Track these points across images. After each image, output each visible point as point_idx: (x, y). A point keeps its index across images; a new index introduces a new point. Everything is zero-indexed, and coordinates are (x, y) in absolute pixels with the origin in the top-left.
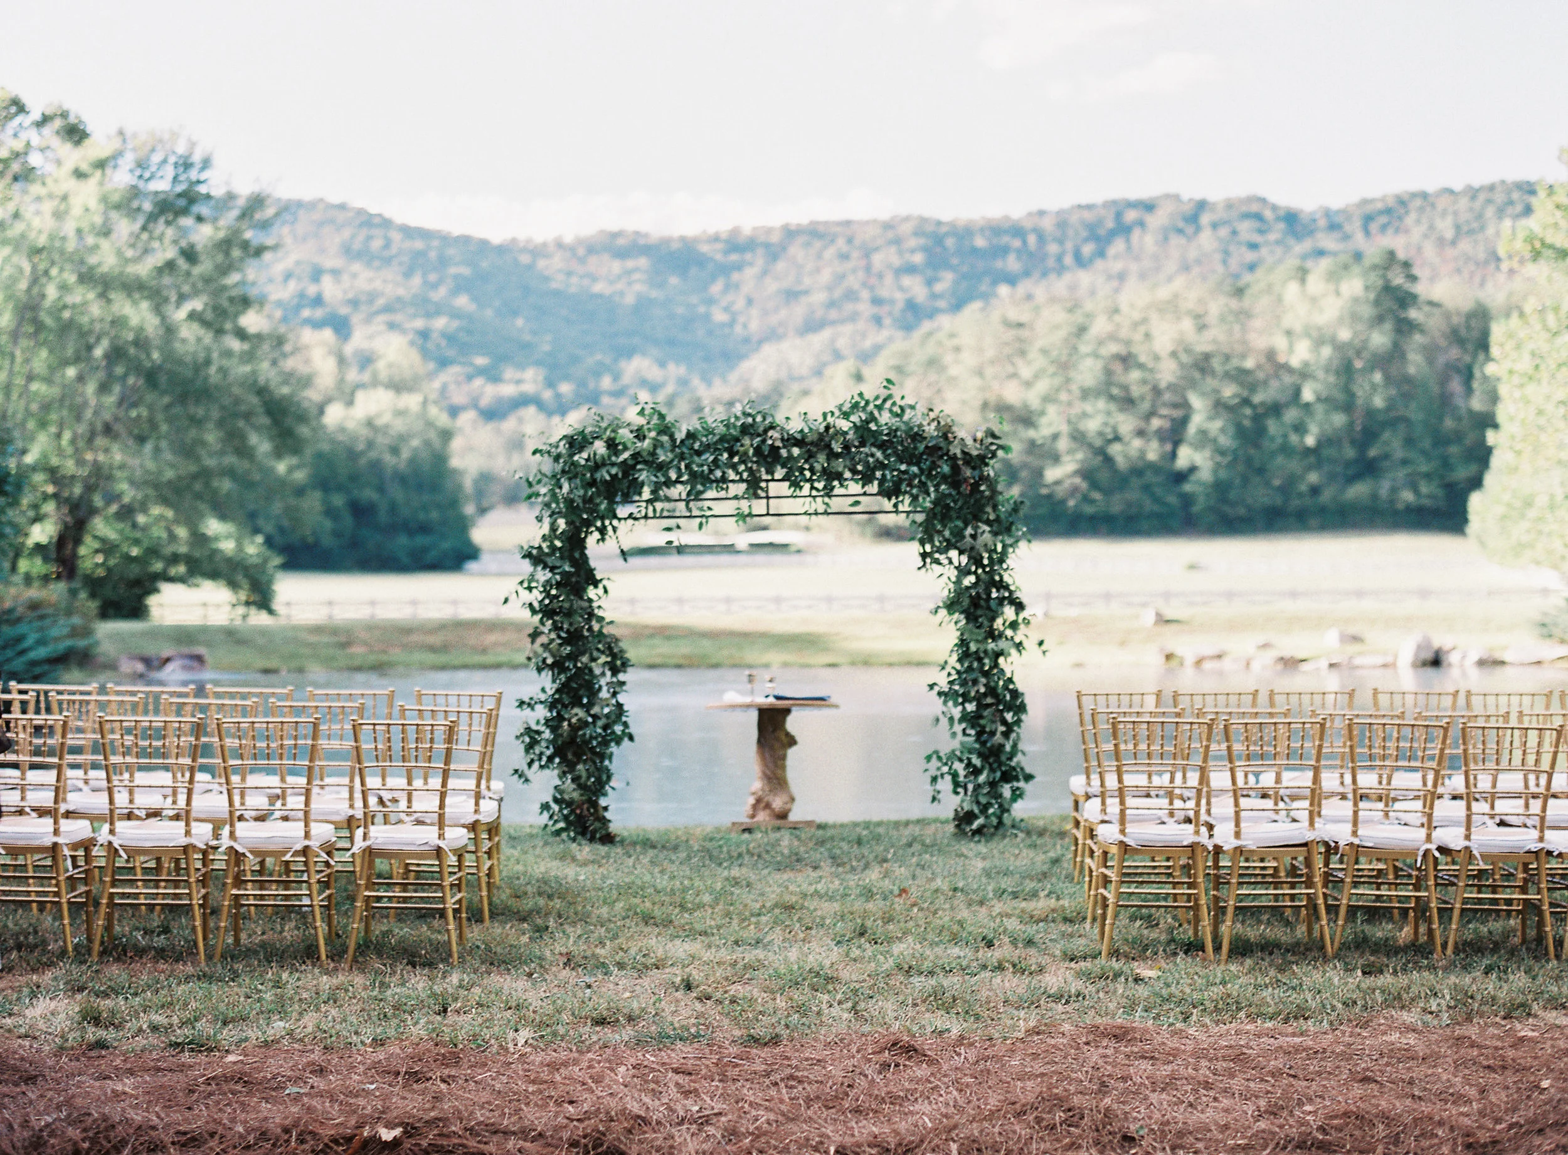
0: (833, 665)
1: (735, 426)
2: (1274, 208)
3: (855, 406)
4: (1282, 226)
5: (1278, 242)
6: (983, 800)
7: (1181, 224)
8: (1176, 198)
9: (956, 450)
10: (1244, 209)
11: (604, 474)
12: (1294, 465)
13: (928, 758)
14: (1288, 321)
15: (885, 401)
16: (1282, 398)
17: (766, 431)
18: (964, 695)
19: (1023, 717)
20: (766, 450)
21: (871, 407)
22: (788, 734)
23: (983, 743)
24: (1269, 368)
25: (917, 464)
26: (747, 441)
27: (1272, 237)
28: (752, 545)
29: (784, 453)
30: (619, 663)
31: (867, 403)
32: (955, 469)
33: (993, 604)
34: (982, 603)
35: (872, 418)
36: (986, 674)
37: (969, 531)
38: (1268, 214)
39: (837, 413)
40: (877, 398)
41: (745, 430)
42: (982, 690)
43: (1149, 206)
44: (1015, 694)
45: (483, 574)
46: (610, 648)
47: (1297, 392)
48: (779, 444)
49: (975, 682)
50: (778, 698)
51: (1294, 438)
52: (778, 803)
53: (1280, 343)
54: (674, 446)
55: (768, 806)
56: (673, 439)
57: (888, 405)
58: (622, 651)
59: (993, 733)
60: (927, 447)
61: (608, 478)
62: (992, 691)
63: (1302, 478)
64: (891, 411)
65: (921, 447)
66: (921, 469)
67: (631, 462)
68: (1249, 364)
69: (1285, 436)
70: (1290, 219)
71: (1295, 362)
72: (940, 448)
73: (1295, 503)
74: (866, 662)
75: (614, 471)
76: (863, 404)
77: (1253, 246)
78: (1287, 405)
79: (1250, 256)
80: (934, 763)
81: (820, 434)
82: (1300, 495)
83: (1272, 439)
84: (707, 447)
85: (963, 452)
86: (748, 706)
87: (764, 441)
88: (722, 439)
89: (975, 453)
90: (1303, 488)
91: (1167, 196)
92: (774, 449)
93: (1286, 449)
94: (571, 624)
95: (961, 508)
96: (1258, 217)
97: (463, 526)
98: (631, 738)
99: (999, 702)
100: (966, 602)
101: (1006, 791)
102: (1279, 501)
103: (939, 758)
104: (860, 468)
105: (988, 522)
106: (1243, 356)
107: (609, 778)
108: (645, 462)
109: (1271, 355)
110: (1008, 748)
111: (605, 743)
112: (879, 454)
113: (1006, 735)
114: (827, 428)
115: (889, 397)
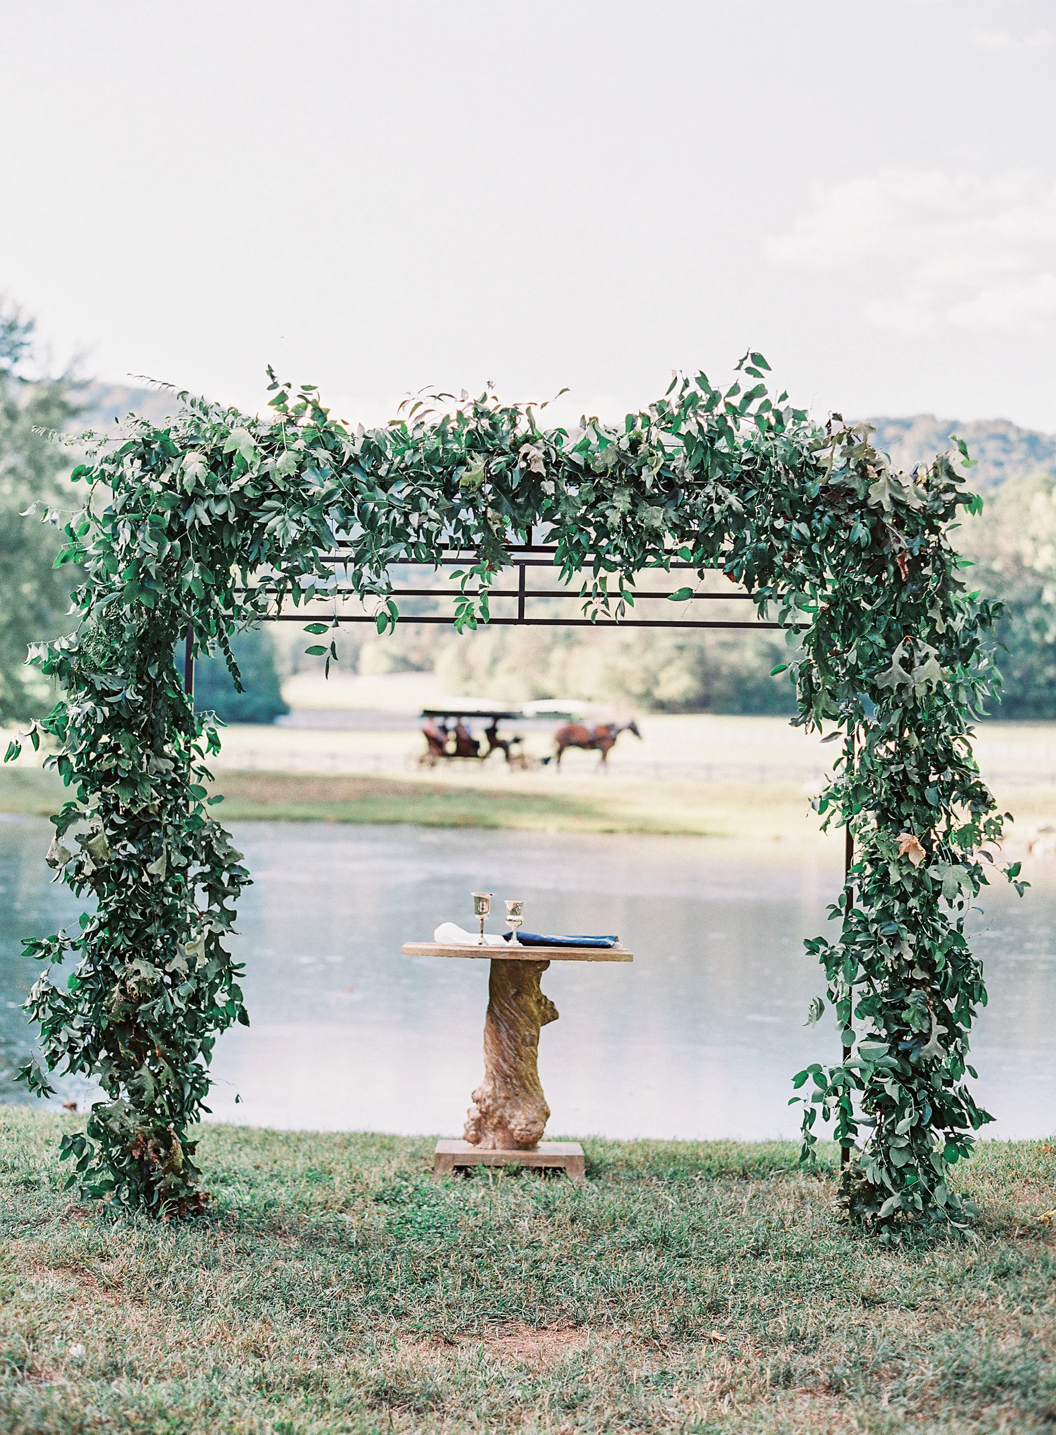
0: (611, 832)
1: (457, 435)
2: (1018, 430)
3: (689, 403)
4: (1024, 447)
5: (1021, 462)
6: (898, 1160)
7: (935, 442)
8: (932, 418)
9: (880, 496)
10: (992, 430)
11: (199, 514)
12: (1034, 659)
13: (800, 1080)
14: (1033, 529)
15: (749, 398)
16: (1026, 598)
17: (516, 446)
18: (869, 965)
19: (977, 1007)
20: (515, 479)
21: (720, 409)
22: (542, 1001)
23: (904, 1055)
24: (1014, 570)
25: (807, 519)
26: (478, 462)
27: (1016, 456)
28: (538, 713)
29: (548, 487)
30: (225, 877)
31: (714, 398)
32: (878, 533)
33: (930, 794)
34: (911, 792)
35: (725, 431)
36: (913, 927)
37: (900, 652)
38: (1013, 436)
39: (655, 417)
40: (735, 390)
41: (476, 442)
42: (909, 955)
43: (907, 424)
44: (962, 963)
45: (294, 728)
46: (209, 848)
47: (1040, 594)
48: (538, 468)
49: (895, 940)
50: (526, 941)
51: (1035, 637)
52: (519, 1121)
53: (1027, 548)
54: (340, 470)
55: (502, 1125)
56: (336, 451)
57: (754, 407)
58: (231, 854)
59: (923, 1038)
60: (825, 489)
61: (206, 521)
62: (925, 959)
63: (1040, 671)
64: (758, 418)
65: (814, 487)
66: (814, 531)
67: (250, 493)
68: (997, 566)
69: (1027, 633)
70: (1033, 440)
71: (1039, 566)
72: (851, 492)
73: (1033, 694)
74: (643, 830)
75: (219, 509)
76: (705, 397)
77: (999, 464)
78: (1030, 605)
79: (995, 473)
80: (811, 1087)
81: (620, 453)
82: (1039, 687)
83: (1014, 635)
84: (403, 473)
85: (896, 503)
86: (474, 954)
87: (511, 465)
88: (431, 458)
89: (916, 504)
90: (1041, 680)
91: (924, 417)
92: (532, 480)
93: (1027, 645)
94: (133, 802)
95: (878, 612)
96: (1004, 438)
97: (275, 684)
98: (244, 1020)
99: (935, 977)
100: (882, 790)
101: (938, 1138)
102: (1019, 691)
103: (820, 1079)
104: (695, 526)
105: (934, 639)
106: (993, 559)
107: (203, 1091)
108: (283, 495)
109: (1018, 559)
110: (946, 1062)
111: (195, 1025)
112: (732, 499)
113: (945, 1040)
114: (634, 444)
115: (760, 391)
